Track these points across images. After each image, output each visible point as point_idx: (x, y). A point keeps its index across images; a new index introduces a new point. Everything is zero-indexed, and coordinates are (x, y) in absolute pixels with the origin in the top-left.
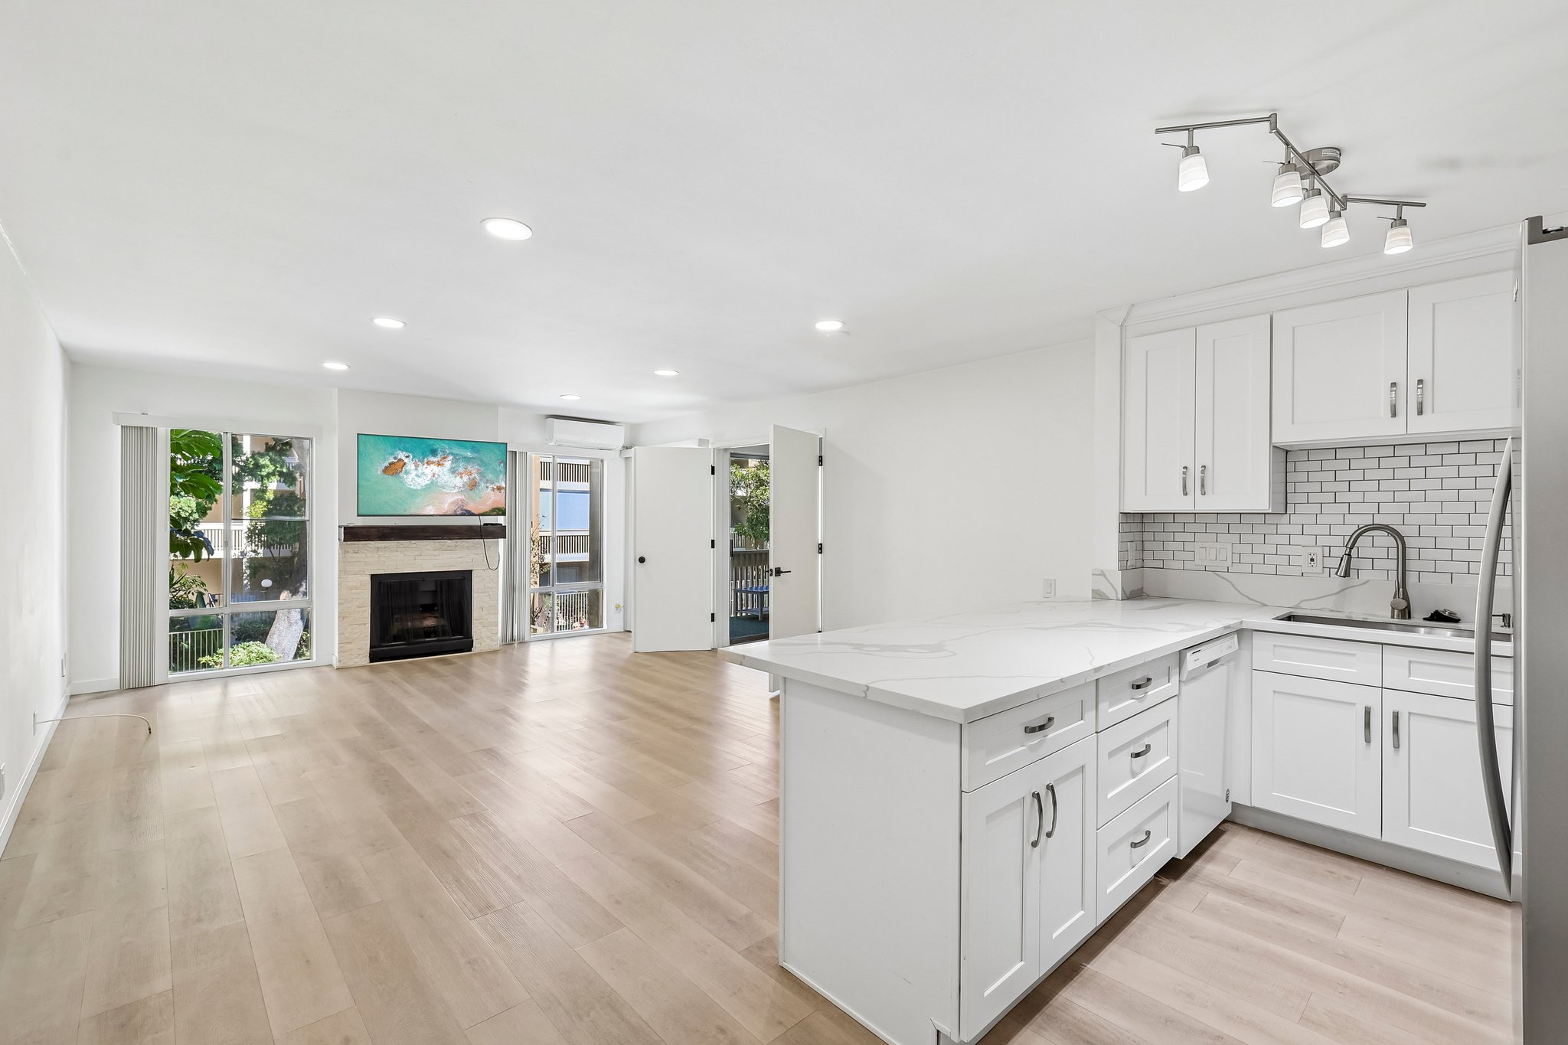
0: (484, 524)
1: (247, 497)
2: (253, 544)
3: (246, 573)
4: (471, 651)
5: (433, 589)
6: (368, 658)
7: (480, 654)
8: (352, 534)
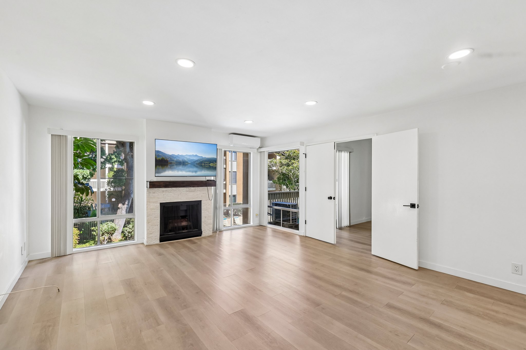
0: (207, 180)
1: (107, 170)
2: (109, 186)
3: (107, 196)
4: (201, 236)
5: (185, 209)
6: (159, 241)
7: (205, 238)
8: (153, 185)
